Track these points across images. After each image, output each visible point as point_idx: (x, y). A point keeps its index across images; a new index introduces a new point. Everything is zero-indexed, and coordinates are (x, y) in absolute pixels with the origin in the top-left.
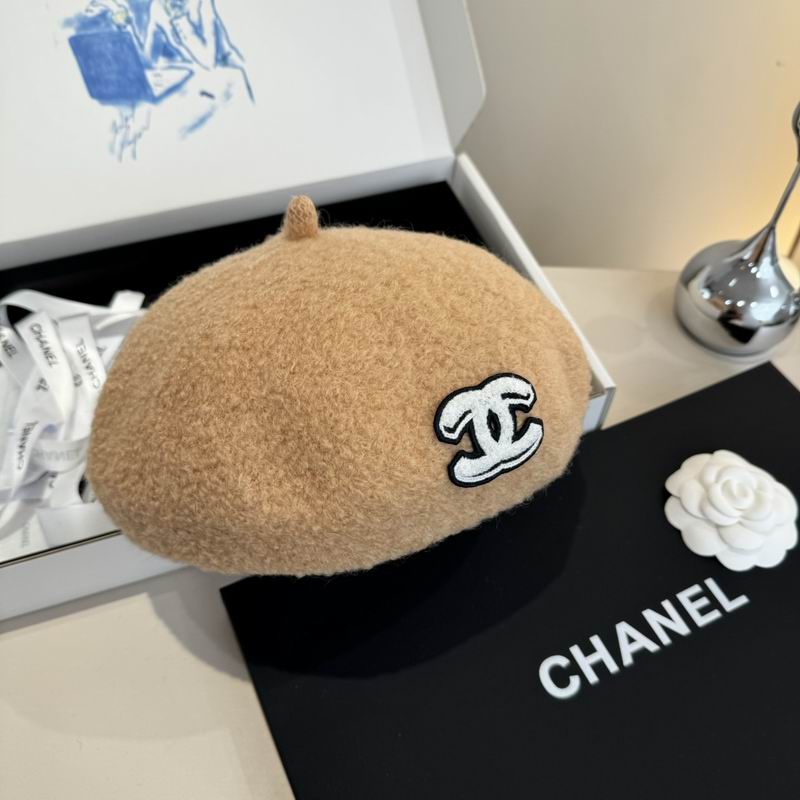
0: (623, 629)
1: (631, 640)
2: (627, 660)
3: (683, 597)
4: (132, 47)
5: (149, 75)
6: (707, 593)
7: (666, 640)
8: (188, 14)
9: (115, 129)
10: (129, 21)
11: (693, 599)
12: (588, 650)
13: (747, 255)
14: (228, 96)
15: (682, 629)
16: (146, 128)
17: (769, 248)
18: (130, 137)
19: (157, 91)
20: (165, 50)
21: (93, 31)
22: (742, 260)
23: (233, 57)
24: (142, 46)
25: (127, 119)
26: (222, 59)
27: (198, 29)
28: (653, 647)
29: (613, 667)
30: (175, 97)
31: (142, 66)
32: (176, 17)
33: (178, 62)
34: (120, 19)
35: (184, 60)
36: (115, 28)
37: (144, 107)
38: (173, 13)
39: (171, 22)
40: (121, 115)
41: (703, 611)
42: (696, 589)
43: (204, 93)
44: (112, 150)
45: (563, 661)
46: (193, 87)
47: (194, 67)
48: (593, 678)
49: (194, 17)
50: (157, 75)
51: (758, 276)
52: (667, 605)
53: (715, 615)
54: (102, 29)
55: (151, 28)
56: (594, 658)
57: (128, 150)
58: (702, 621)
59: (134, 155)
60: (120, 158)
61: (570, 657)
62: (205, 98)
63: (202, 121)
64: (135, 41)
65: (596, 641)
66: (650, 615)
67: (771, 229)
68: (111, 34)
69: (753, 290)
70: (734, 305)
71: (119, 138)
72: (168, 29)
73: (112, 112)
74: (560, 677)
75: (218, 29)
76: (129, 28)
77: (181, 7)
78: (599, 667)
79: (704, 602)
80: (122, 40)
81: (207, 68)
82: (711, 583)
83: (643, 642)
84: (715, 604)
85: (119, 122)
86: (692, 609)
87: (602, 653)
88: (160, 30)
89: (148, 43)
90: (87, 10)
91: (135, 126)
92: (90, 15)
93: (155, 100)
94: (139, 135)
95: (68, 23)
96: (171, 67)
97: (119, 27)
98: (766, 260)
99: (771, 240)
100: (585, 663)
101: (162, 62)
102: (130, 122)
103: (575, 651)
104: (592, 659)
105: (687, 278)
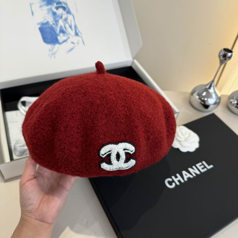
0: (184, 173)
1: (186, 175)
2: (186, 179)
3: (198, 165)
4: (54, 31)
5: (59, 37)
6: (203, 164)
7: (194, 175)
8: (68, 23)
9: (50, 50)
10: (54, 24)
11: (200, 166)
12: (176, 177)
13: (208, 87)
14: (78, 43)
15: (198, 173)
16: (58, 50)
17: (212, 85)
18: (54, 52)
19: (61, 41)
20: (62, 31)
21: (45, 26)
22: (206, 88)
23: (79, 34)
24: (57, 30)
25: (53, 48)
26: (77, 34)
27: (71, 27)
28: (191, 177)
29: (182, 181)
30: (65, 43)
31: (57, 35)
32: (65, 24)
33: (66, 34)
34: (51, 23)
35: (67, 34)
36: (50, 26)
37: (57, 46)
38: (65, 23)
39: (64, 25)
40: (52, 47)
41: (203, 169)
42: (200, 164)
43: (72, 43)
44: (49, 55)
45: (170, 180)
46: (69, 41)
47: (70, 36)
48: (178, 183)
49: (70, 24)
50: (61, 38)
51: (210, 92)
52: (194, 167)
53: (205, 169)
54: (47, 26)
55: (59, 26)
56: (178, 179)
57: (53, 56)
58: (202, 171)
59: (55, 57)
60: (51, 58)
61: (172, 178)
62: (72, 44)
63: (72, 49)
64: (55, 29)
65: (178, 175)
66: (190, 169)
67: (213, 81)
68: (49, 27)
69: (209, 95)
70: (204, 100)
71: (51, 53)
72: (63, 26)
73: (49, 46)
74: (170, 183)
75: (76, 27)
76: (54, 26)
77: (67, 21)
78: (179, 181)
79: (203, 166)
80: (52, 29)
81: (73, 36)
82: (204, 162)
83: (189, 175)
84: (205, 167)
85: (51, 49)
86: (200, 168)
87: (179, 178)
88: (61, 27)
89: (58, 29)
90: (44, 21)
91: (55, 50)
92: (44, 22)
93: (60, 44)
94: (56, 52)
95: (38, 24)
96: (64, 36)
97: (51, 26)
98: (212, 88)
99: (213, 84)
100: (176, 180)
101: (62, 34)
102: (54, 49)
103: (173, 177)
104: (177, 179)
105: (192, 93)
